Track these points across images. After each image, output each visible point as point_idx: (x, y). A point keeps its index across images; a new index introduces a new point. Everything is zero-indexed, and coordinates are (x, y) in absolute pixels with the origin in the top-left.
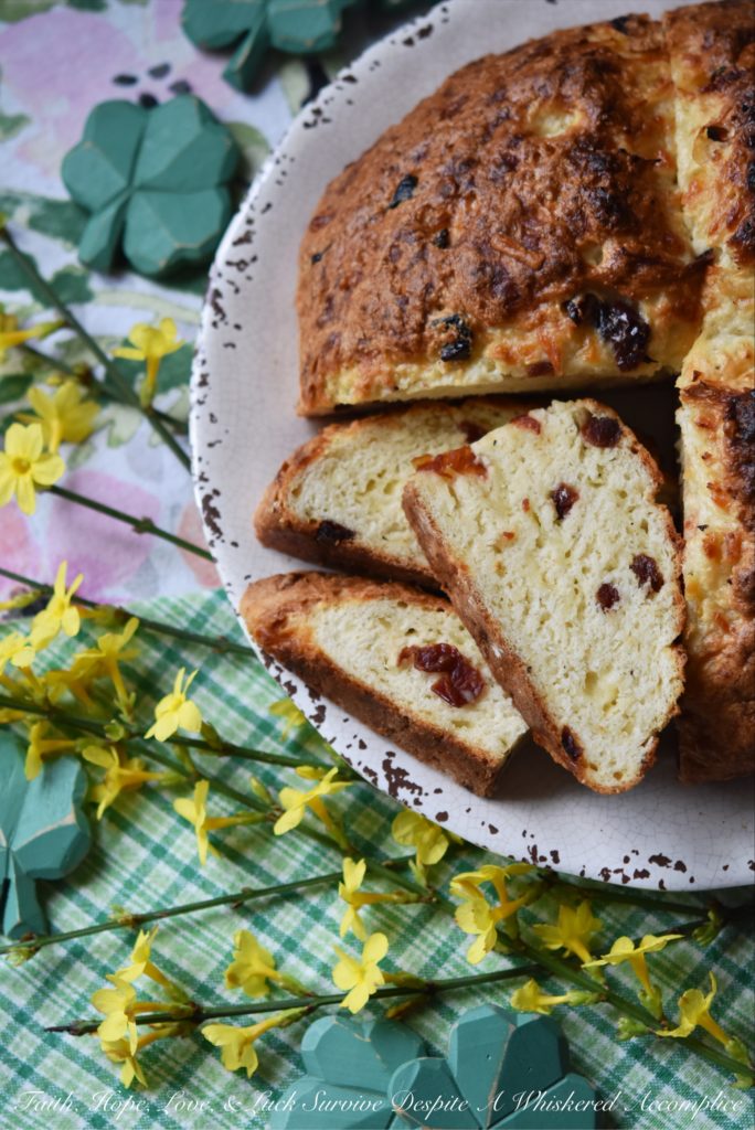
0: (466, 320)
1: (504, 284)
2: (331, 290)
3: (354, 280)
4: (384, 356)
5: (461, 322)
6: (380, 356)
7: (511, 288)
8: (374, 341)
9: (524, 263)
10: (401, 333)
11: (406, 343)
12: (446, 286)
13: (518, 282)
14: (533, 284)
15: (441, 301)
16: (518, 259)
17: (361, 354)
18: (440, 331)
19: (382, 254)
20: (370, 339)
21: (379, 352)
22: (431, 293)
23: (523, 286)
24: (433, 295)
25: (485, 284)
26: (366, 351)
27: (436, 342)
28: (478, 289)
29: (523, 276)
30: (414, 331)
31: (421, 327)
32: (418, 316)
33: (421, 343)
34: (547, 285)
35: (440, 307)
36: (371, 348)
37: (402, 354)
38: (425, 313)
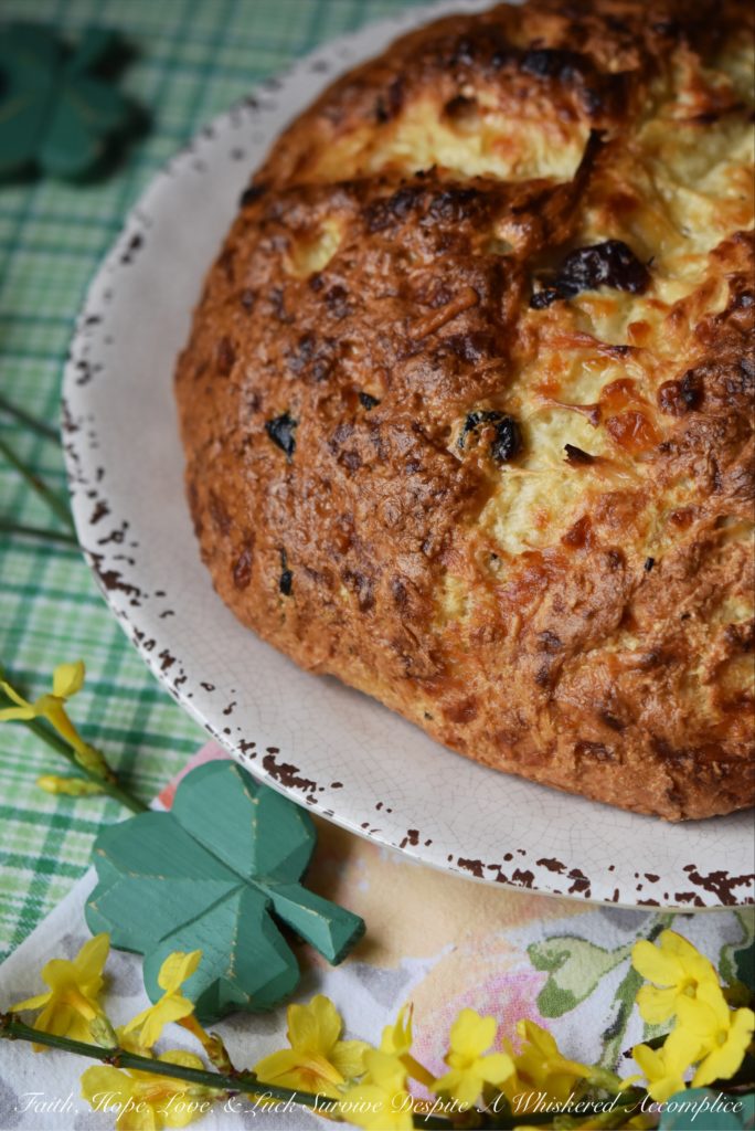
0: (481, 408)
1: (468, 343)
2: (338, 568)
3: (346, 528)
4: (458, 526)
5: (480, 415)
6: (455, 534)
7: (478, 339)
8: (434, 531)
9: (461, 310)
10: (448, 485)
11: (462, 488)
12: (427, 409)
13: (477, 328)
14: (490, 314)
15: (440, 423)
16: (453, 316)
17: (436, 561)
18: (474, 442)
19: (339, 476)
20: (428, 533)
21: (449, 530)
22: (425, 430)
23: (486, 326)
24: (428, 428)
25: (456, 362)
26: (438, 548)
27: (484, 457)
28: (457, 372)
29: (476, 319)
30: (455, 470)
31: (453, 460)
32: (441, 458)
33: (471, 472)
34: (500, 305)
35: (447, 430)
36: (439, 538)
37: (471, 502)
38: (442, 450)
